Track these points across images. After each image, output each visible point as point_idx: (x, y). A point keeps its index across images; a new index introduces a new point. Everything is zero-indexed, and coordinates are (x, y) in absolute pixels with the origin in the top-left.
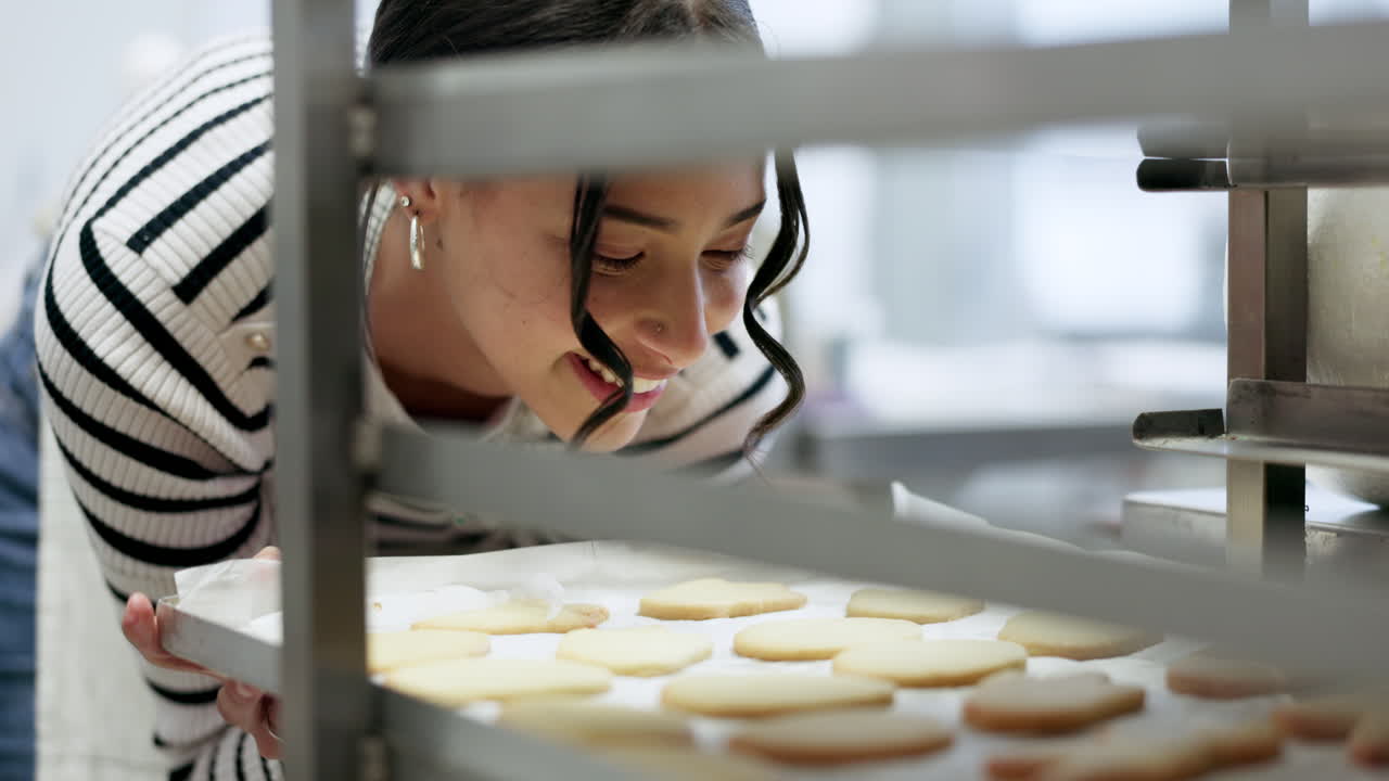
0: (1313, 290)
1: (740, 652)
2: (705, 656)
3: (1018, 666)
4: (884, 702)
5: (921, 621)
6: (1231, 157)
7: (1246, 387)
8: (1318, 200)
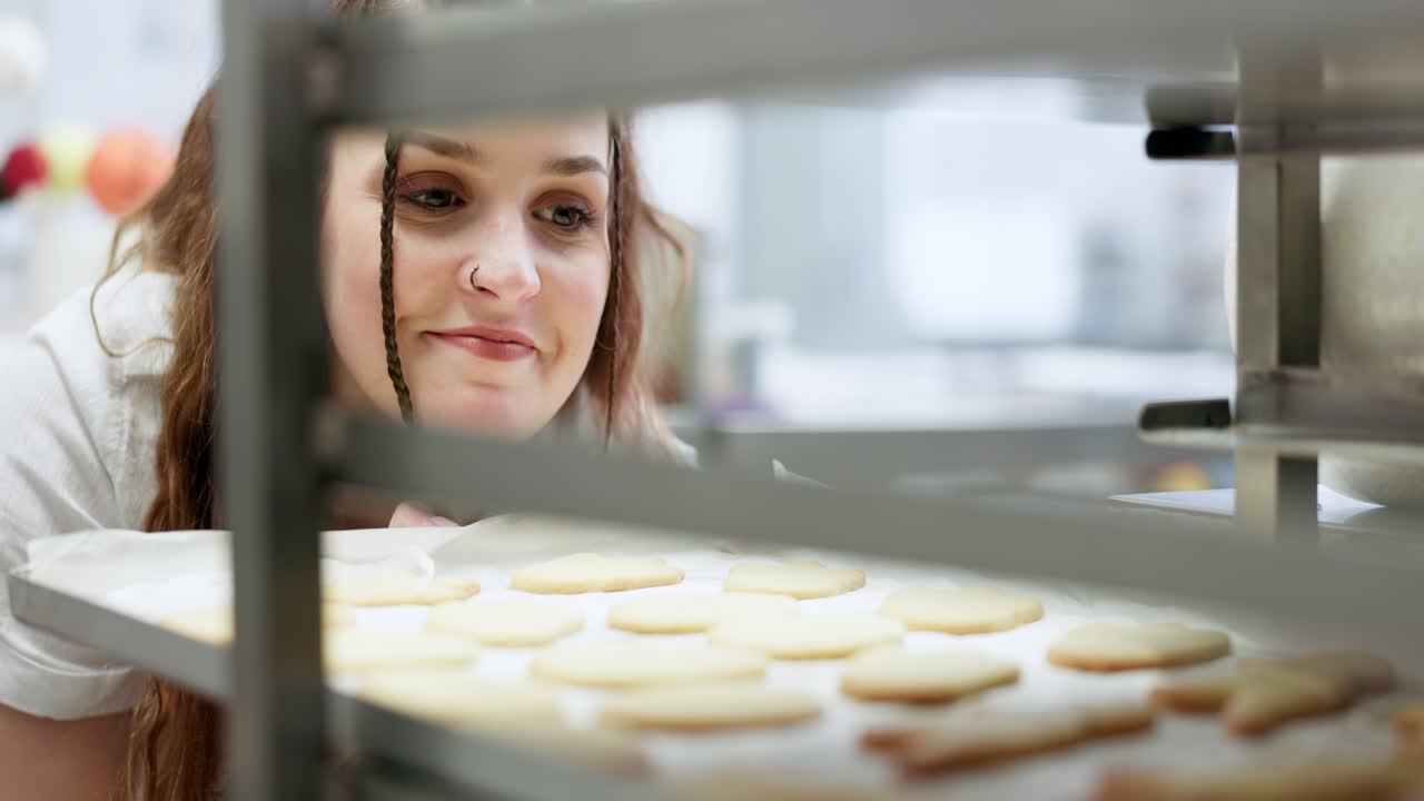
0: (1328, 270)
1: (616, 626)
2: (576, 629)
3: (895, 642)
4: (757, 675)
5: (799, 597)
6: (1242, 124)
7: (1258, 376)
8: (1332, 170)
